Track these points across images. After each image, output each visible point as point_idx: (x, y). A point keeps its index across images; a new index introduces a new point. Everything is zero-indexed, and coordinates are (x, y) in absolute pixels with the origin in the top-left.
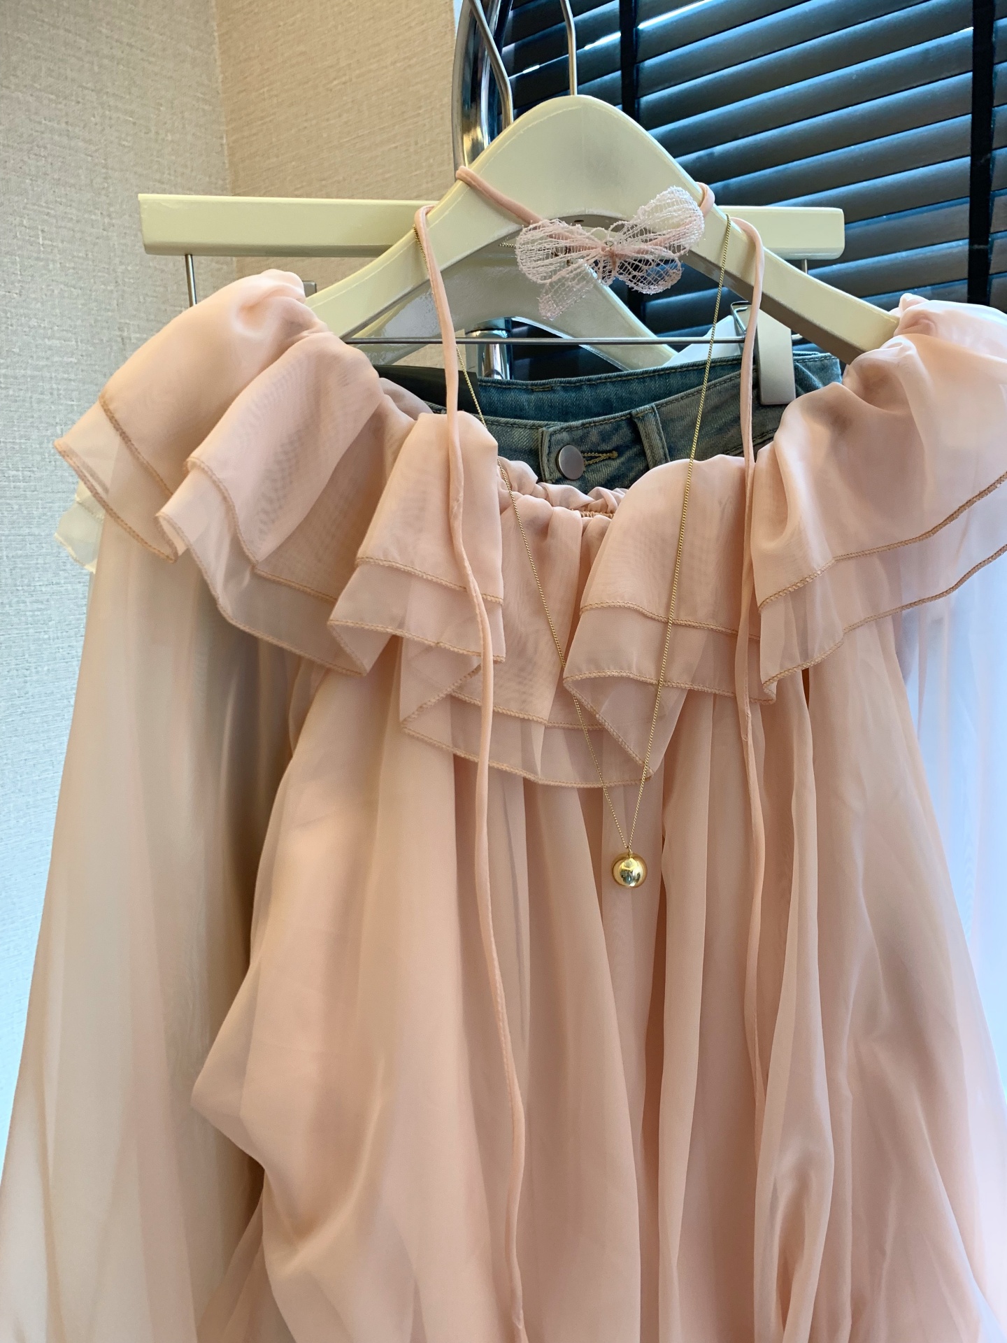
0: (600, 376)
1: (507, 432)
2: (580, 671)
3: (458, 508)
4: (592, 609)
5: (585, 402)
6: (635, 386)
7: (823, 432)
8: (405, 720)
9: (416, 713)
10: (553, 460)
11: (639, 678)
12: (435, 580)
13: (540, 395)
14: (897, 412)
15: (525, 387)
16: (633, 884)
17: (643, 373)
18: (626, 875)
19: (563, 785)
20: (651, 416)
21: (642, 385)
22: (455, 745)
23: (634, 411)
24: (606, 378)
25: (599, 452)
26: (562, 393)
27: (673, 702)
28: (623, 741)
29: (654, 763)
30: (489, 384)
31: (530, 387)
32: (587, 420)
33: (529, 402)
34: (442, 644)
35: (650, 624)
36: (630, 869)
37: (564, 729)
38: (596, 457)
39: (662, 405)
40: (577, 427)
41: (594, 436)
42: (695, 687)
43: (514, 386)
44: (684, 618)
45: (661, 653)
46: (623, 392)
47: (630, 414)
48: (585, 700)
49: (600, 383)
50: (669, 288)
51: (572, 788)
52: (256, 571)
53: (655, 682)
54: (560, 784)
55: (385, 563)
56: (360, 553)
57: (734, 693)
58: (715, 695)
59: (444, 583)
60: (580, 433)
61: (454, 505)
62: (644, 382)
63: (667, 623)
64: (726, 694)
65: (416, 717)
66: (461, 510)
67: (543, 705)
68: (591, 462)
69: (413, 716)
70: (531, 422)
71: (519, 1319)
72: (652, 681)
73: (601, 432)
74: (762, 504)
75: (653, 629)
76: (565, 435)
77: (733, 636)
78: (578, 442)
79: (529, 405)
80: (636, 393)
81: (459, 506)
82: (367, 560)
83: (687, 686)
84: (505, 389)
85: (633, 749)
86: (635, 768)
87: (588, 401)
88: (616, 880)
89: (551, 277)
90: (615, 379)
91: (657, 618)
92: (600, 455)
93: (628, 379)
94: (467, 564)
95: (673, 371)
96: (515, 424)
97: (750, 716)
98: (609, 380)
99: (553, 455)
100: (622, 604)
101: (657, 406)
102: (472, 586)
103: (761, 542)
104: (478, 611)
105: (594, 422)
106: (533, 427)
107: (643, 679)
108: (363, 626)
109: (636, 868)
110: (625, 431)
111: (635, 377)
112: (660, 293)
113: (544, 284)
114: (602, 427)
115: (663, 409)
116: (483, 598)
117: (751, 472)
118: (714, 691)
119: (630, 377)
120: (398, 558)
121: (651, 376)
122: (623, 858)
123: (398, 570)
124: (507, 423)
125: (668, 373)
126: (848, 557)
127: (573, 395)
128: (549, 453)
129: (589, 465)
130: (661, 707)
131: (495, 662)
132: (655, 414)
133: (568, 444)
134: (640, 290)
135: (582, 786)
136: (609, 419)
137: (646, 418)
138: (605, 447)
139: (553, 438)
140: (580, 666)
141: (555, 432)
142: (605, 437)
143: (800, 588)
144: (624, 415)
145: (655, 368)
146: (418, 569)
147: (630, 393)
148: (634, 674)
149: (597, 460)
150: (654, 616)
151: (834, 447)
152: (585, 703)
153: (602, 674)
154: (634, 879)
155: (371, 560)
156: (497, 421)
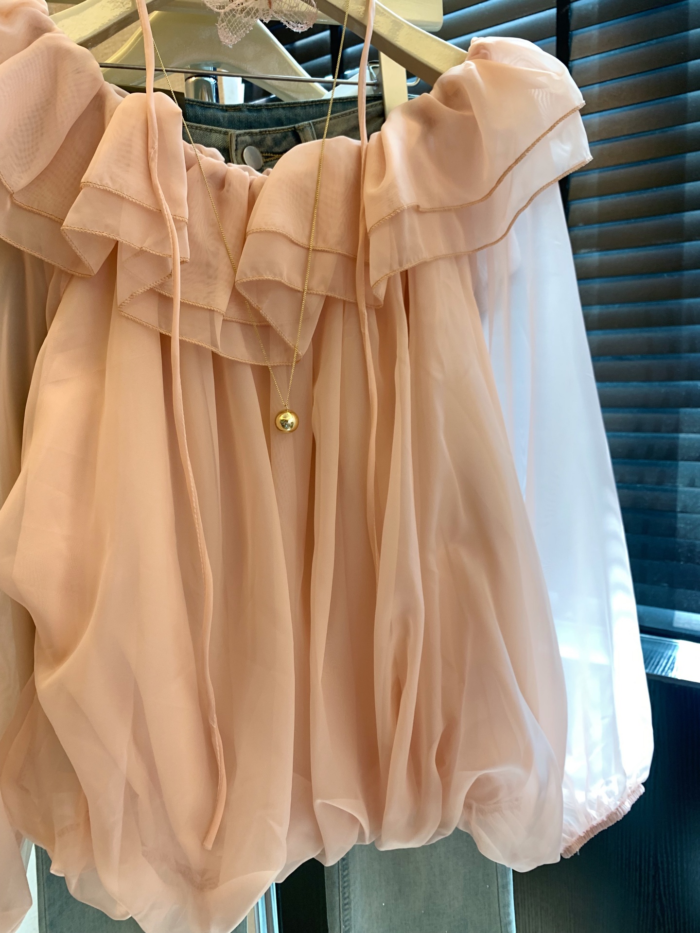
0: (274, 103)
1: (207, 135)
2: (245, 275)
3: (154, 153)
4: (253, 233)
5: (263, 120)
6: (299, 111)
7: (416, 127)
8: (121, 305)
9: (129, 299)
10: (239, 156)
11: (289, 285)
12: (138, 202)
13: (232, 113)
14: (467, 113)
15: (221, 108)
16: (289, 429)
17: (305, 103)
18: (284, 423)
19: (239, 360)
20: (309, 129)
21: (304, 110)
22: (160, 326)
23: (296, 125)
24: (278, 105)
25: (274, 153)
26: (247, 113)
27: (315, 306)
28: (280, 331)
29: (303, 346)
30: (195, 103)
31: (224, 108)
32: (262, 130)
33: (224, 117)
34: (144, 248)
35: (296, 248)
36: (286, 419)
37: (240, 323)
38: (271, 157)
39: (317, 122)
40: (256, 134)
41: (269, 140)
42: (329, 294)
43: (213, 106)
44: (321, 246)
45: (305, 270)
46: (290, 114)
47: (294, 127)
48: (252, 301)
49: (275, 108)
50: (312, 27)
51: (246, 364)
52: (15, 201)
53: (301, 290)
54: (236, 359)
55: (101, 187)
56: (83, 180)
57: (356, 300)
58: (344, 302)
59: (145, 205)
60: (259, 137)
61: (151, 151)
62: (305, 109)
63: (308, 249)
64: (351, 301)
65: (128, 302)
66: (157, 155)
67: (221, 301)
68: (268, 160)
69: (126, 301)
70: (224, 130)
71: (213, 721)
72: (299, 289)
73: (274, 138)
74: (371, 167)
75: (299, 253)
76: (247, 138)
77: (354, 260)
78: (258, 144)
79: (223, 119)
80: (300, 116)
81: (155, 152)
82: (88, 184)
83: (323, 293)
84: (207, 107)
85: (287, 338)
86: (288, 350)
87: (265, 119)
88: (278, 428)
89: (224, 8)
90: (285, 106)
91: (301, 245)
92: (275, 155)
93: (293, 106)
94: (161, 192)
95: (326, 102)
96: (212, 129)
97: (366, 314)
98: (281, 106)
99: (239, 152)
100: (274, 230)
101: (313, 123)
102: (164, 207)
103: (369, 189)
104: (168, 224)
105: (269, 131)
106: (226, 133)
107: (292, 286)
108: (86, 231)
109: (291, 419)
110: (291, 138)
111: (299, 105)
112: (306, 31)
113: (219, 14)
114: (274, 135)
115: (318, 126)
116: (173, 218)
117: (365, 147)
118: (342, 298)
119: (295, 105)
120: (110, 184)
121: (309, 105)
122: (282, 413)
123: (110, 192)
124: (206, 129)
125: (322, 104)
126: (433, 211)
127: (255, 114)
128: (236, 150)
129: (267, 162)
130: (306, 309)
131: (182, 263)
132: (311, 127)
133: (250, 145)
134: (291, 27)
135: (253, 363)
136: (279, 130)
137: (305, 130)
138: (277, 150)
139: (239, 139)
140: (246, 272)
141: (240, 135)
142: (277, 143)
143: (392, 217)
144: (290, 128)
145: (313, 100)
146: (125, 193)
147: (296, 115)
148: (285, 280)
149: (272, 159)
150: (299, 243)
151: (425, 138)
152: (253, 303)
153: (261, 278)
154: (289, 425)
155: (90, 184)
156: (200, 127)
